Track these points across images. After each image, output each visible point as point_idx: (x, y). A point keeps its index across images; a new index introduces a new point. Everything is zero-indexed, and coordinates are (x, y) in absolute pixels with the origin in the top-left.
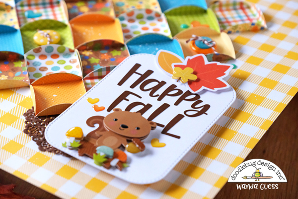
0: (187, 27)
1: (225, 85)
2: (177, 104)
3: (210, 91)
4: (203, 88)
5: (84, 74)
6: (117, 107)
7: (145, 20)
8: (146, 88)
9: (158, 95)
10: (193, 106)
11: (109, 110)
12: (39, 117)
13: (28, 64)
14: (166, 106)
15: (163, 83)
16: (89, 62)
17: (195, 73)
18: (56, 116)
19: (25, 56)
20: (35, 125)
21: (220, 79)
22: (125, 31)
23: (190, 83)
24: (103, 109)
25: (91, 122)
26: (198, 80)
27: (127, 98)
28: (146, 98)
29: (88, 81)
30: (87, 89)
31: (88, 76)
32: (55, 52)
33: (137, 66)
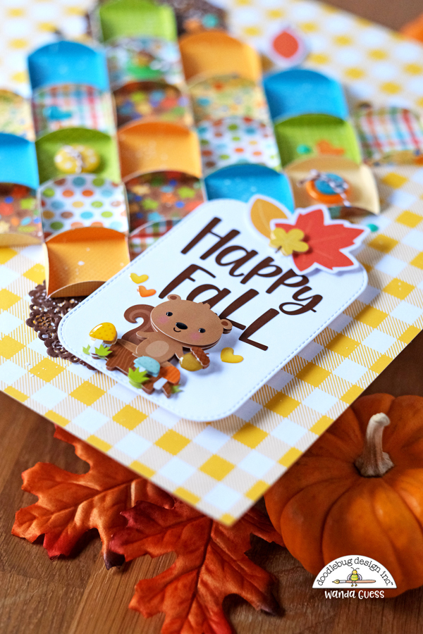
0: (308, 150)
1: (351, 263)
2: (270, 291)
3: (326, 272)
4: (316, 265)
5: (132, 228)
6: (173, 292)
7: (241, 133)
8: (224, 260)
9: (242, 275)
10: (295, 296)
11: (162, 296)
12: (53, 299)
13: (43, 204)
14: (252, 294)
15: (253, 254)
16: (141, 207)
17: (306, 240)
18: (81, 298)
19: (40, 190)
20: (45, 313)
21: (346, 251)
22: (206, 153)
23: (296, 255)
24: (152, 293)
25: (131, 314)
26: (309, 252)
27: (192, 276)
28: (223, 278)
29: (137, 241)
30: (133, 255)
31: (136, 231)
32: (89, 186)
33: (216, 221)
